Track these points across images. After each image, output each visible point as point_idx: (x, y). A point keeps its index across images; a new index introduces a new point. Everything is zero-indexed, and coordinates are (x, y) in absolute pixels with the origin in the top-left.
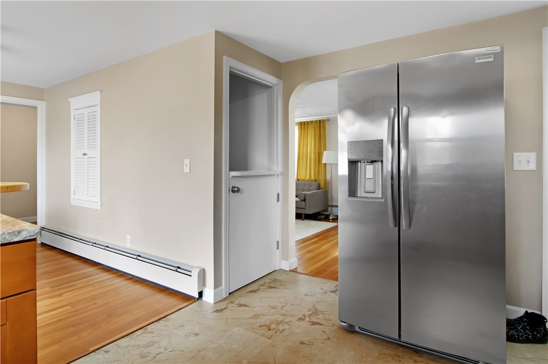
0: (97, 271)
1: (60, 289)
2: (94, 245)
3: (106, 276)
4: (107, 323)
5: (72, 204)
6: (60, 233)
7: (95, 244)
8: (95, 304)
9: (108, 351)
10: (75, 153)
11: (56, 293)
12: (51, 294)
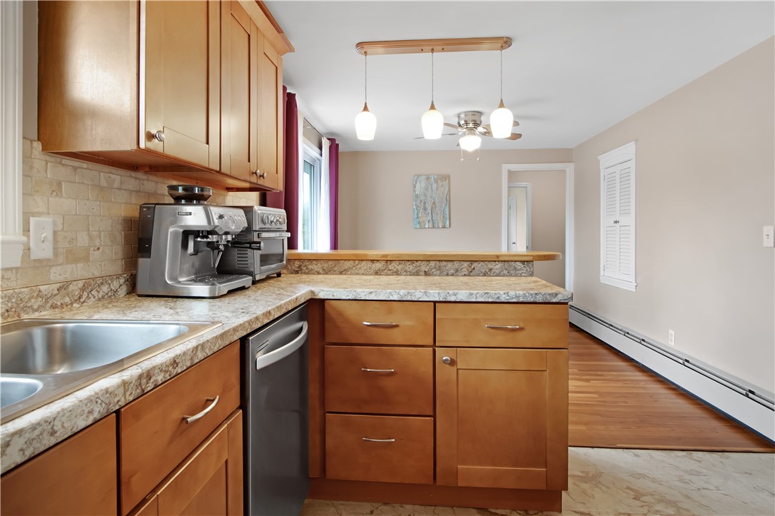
0: (629, 367)
1: (588, 375)
2: (626, 334)
3: (639, 376)
4: (640, 427)
5: (602, 282)
6: (589, 314)
7: (628, 333)
8: (626, 402)
9: (638, 456)
10: (605, 221)
11: (584, 377)
12: (578, 377)
